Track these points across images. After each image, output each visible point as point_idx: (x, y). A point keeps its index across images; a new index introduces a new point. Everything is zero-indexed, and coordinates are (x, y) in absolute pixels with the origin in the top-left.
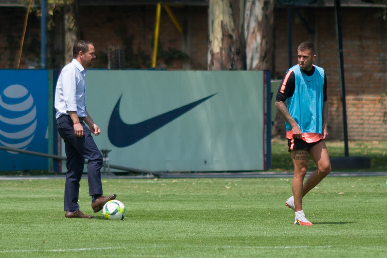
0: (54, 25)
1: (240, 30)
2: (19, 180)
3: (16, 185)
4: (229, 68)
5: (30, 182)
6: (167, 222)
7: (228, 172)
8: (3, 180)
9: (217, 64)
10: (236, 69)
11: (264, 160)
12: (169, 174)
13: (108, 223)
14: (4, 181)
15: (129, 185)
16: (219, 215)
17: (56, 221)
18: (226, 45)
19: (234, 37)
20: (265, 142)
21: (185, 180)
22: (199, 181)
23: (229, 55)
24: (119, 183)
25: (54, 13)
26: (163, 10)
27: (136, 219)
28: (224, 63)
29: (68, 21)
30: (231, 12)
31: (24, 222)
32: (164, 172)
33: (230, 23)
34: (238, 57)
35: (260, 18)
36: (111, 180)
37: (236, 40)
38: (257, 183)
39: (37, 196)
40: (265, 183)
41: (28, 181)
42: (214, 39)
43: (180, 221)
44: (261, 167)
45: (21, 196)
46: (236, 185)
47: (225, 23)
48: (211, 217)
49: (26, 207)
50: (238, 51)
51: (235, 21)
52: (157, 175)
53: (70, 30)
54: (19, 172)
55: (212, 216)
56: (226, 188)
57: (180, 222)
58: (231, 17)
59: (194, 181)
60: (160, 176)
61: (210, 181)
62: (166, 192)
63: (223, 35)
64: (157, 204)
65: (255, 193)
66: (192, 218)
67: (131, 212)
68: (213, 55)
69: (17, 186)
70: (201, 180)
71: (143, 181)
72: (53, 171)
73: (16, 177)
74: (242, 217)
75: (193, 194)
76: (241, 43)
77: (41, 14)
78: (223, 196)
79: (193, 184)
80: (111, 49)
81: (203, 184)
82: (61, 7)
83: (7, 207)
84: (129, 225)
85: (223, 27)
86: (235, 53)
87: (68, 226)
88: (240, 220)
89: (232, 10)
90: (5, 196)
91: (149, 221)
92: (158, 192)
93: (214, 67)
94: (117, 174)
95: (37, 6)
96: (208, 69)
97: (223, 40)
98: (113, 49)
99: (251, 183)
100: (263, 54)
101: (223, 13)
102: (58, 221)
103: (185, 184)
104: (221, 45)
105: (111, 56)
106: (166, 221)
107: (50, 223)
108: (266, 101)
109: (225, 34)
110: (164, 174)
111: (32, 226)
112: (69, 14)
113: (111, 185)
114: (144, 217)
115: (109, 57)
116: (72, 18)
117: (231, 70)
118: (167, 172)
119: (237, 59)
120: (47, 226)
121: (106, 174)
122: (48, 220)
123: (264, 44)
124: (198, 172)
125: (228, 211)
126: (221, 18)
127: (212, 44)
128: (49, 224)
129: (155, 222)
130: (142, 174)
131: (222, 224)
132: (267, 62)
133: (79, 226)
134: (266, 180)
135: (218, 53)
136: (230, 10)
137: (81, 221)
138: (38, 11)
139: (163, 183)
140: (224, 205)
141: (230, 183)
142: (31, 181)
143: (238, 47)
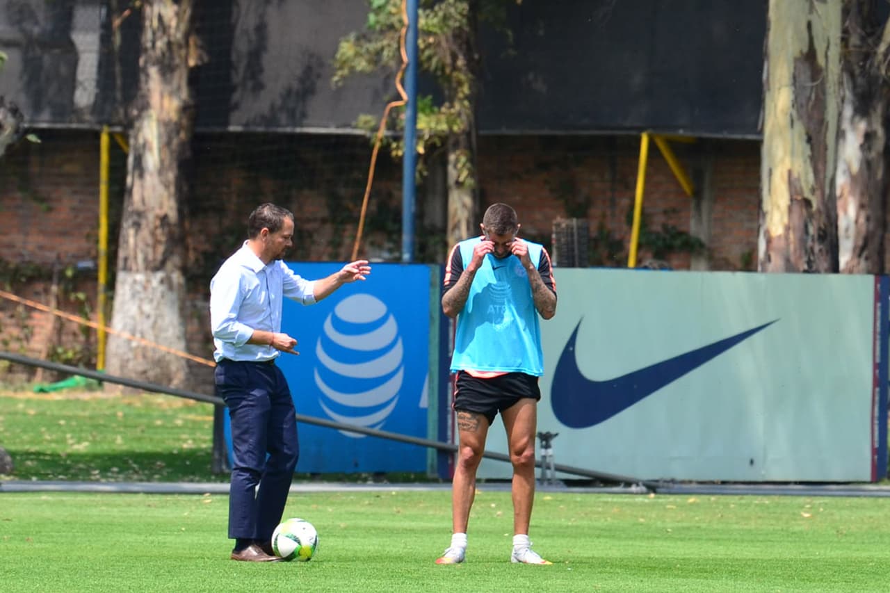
0: (425, 173)
1: (827, 191)
2: (370, 492)
3: (367, 502)
4: (801, 269)
5: (392, 496)
6: (705, 582)
7: (796, 483)
8: (336, 492)
9: (777, 261)
10: (817, 271)
11: (873, 460)
12: (676, 486)
13: (583, 582)
14: (339, 494)
15: (599, 506)
16: (809, 569)
17: (475, 574)
18: (797, 221)
19: (815, 204)
20: (876, 422)
21: (713, 498)
22: (743, 501)
23: (802, 242)
24: (576, 502)
25: (425, 148)
26: (652, 147)
27: (639, 574)
28: (792, 259)
29: (455, 166)
30: (809, 152)
31: (410, 575)
32: (666, 481)
33: (807, 174)
34: (821, 246)
35: (855, 167)
36: (560, 496)
37: (819, 211)
38: (863, 507)
39: (414, 525)
40: (881, 507)
41: (389, 493)
42: (772, 209)
43: (730, 579)
44: (866, 474)
45: (383, 524)
46: (821, 510)
47: (795, 175)
48: (794, 573)
49: (402, 546)
50: (821, 233)
51: (816, 172)
52: (652, 487)
53: (459, 184)
54: (364, 475)
55: (796, 571)
56: (801, 516)
57: (731, 583)
58: (808, 161)
59: (733, 501)
60: (658, 490)
61: (766, 501)
62: (678, 522)
63: (792, 200)
64: (672, 545)
65: (865, 527)
66: (754, 575)
67: (625, 561)
68: (769, 241)
69: (370, 504)
70: (746, 499)
71: (626, 499)
72: (436, 475)
73: (360, 485)
74: (859, 575)
75: (736, 527)
76: (828, 217)
77: (401, 151)
78: (801, 532)
79: (732, 506)
80: (558, 225)
81: (753, 506)
82: (440, 137)
83: (363, 546)
84: (627, 585)
85: (792, 183)
86: (816, 237)
87: (502, 586)
88: (854, 580)
89: (812, 149)
90: (348, 523)
91: (667, 580)
92: (664, 522)
93: (770, 266)
94: (569, 483)
95: (389, 133)
96: (760, 268)
97: (790, 209)
98: (563, 225)
99: (851, 508)
100: (860, 243)
101: (793, 154)
102: (480, 576)
103: (714, 505)
104: (786, 220)
105: (558, 240)
106: (702, 580)
107: (463, 579)
108: (878, 337)
109: (795, 197)
110: (666, 484)
111: (427, 585)
112: (458, 152)
113: (562, 506)
114: (654, 570)
115: (554, 242)
116: (463, 159)
117: (805, 271)
118: (673, 481)
119: (820, 250)
120: (458, 586)
121: (546, 483)
122: (457, 573)
123: (862, 220)
124: (736, 483)
125: (827, 562)
126: (787, 164)
127: (768, 217)
128: (461, 580)
129: (679, 581)
130: (623, 485)
131: (818, 588)
132: (867, 259)
133: (524, 587)
134: (881, 501)
135: (779, 237)
136: (808, 147)
137: (527, 577)
138: (394, 145)
139: (670, 503)
140: (811, 550)
141: (808, 506)
142: (394, 493)
143: (822, 226)
